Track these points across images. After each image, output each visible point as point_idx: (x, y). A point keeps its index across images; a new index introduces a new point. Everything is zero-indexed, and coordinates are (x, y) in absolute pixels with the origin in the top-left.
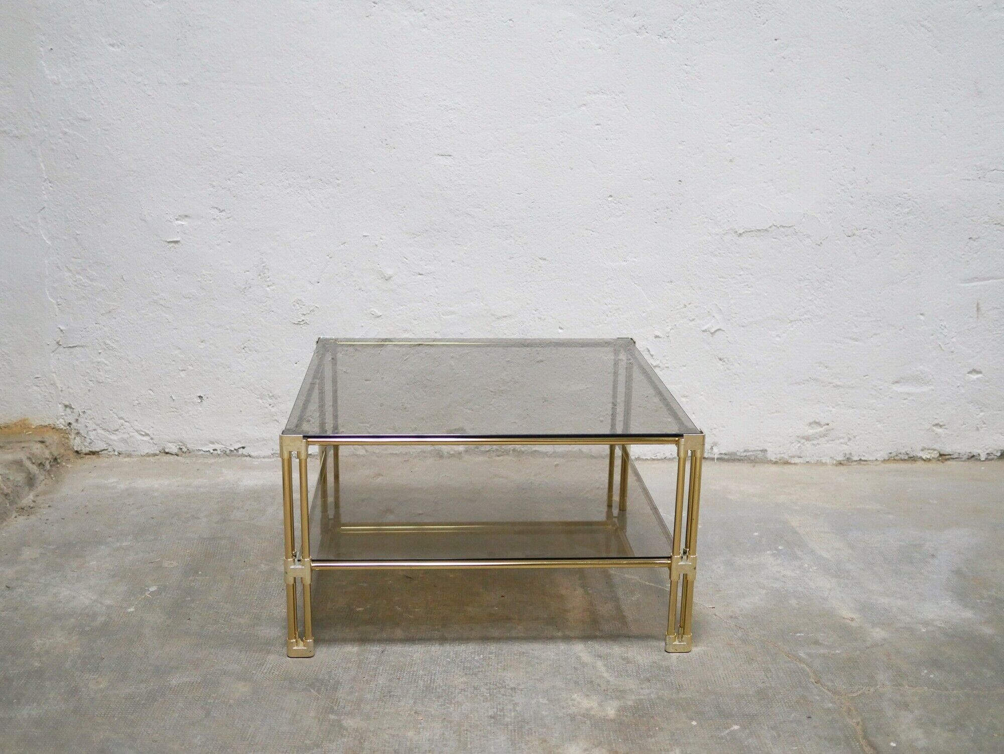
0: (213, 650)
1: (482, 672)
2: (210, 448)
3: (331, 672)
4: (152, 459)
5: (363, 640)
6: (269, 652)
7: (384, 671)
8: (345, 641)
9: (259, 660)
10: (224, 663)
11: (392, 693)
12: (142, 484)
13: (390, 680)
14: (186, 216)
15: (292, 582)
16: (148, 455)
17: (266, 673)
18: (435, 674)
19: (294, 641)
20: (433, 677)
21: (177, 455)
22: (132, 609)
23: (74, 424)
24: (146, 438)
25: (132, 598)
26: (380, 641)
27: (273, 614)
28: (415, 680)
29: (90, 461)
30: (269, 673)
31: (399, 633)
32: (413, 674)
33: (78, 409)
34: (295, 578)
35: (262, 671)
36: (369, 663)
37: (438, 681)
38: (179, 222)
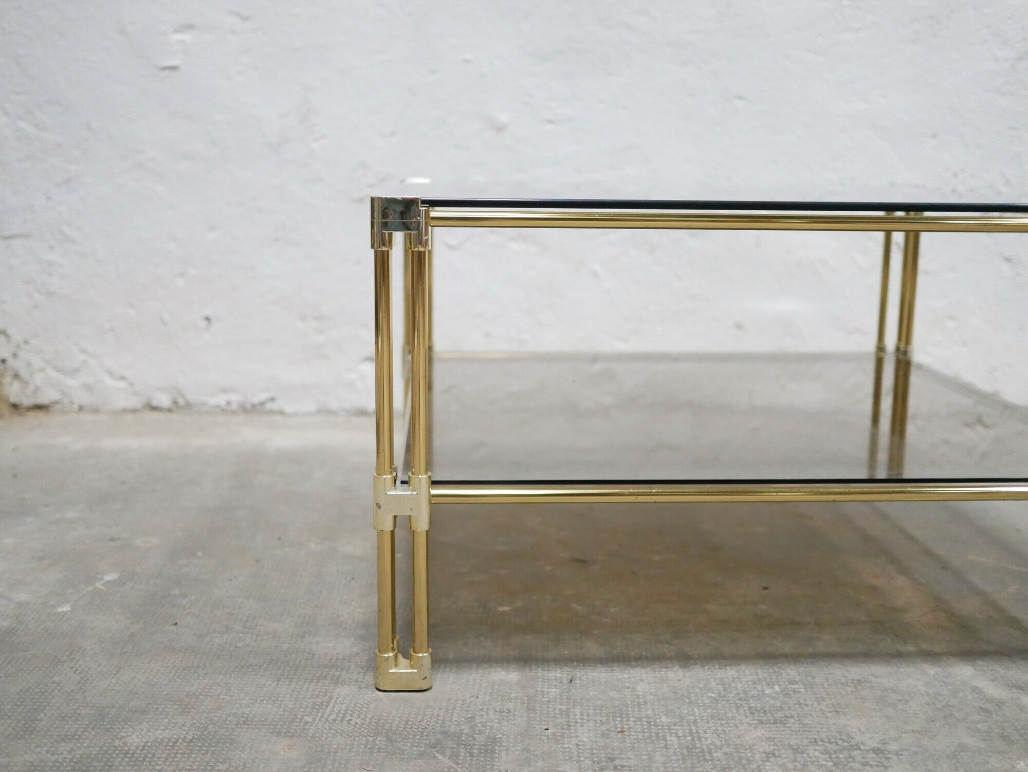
0: (221, 677)
1: (792, 717)
2: (221, 400)
3: (473, 718)
4: (130, 417)
5: (524, 660)
6: (337, 681)
7: (585, 718)
8: (487, 661)
9: (318, 697)
10: (245, 702)
11: (617, 762)
12: (110, 443)
13: (605, 735)
14: (190, 27)
15: (388, 526)
16: (125, 411)
17: (334, 721)
18: (695, 722)
19: (391, 655)
20: (694, 728)
21: (169, 410)
22: (66, 608)
23: (11, 362)
24: (122, 384)
25: (70, 591)
26: (560, 661)
27: (338, 616)
28: (657, 734)
29: (34, 418)
30: (342, 721)
31: (591, 647)
32: (649, 723)
33: (17, 337)
34: (395, 517)
35: (325, 716)
36: (549, 701)
37: (706, 736)
38: (178, 37)
